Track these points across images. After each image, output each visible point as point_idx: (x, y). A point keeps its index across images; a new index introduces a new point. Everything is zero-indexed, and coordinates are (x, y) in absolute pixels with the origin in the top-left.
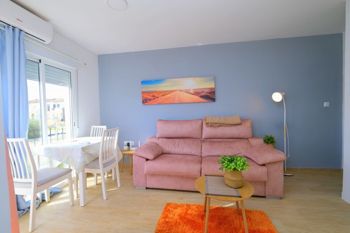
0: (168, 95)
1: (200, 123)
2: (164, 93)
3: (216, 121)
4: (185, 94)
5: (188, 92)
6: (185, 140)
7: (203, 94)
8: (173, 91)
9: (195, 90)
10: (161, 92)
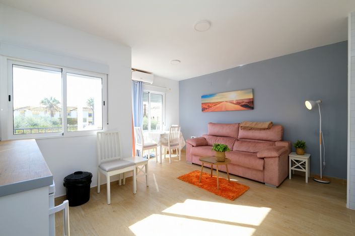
0: (218, 105)
1: (237, 126)
2: (216, 104)
3: (247, 125)
4: (230, 104)
5: (232, 102)
6: (224, 138)
7: (243, 104)
8: (221, 102)
9: (237, 100)
10: (214, 103)
